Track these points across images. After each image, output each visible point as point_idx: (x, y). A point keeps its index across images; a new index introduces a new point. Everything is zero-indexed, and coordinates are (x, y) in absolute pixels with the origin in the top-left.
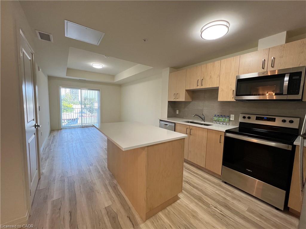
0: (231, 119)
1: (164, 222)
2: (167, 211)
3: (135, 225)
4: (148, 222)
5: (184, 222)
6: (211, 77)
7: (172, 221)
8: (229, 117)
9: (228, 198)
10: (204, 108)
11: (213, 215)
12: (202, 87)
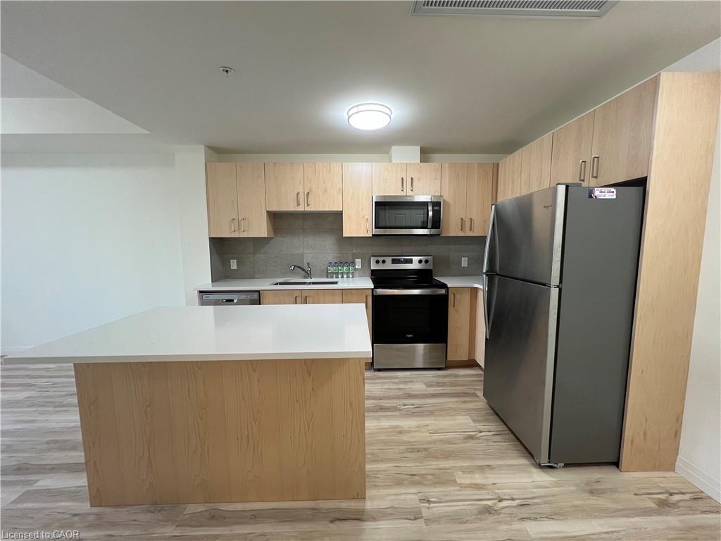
0: (357, 267)
1: (385, 471)
2: (369, 456)
3: (358, 517)
4: (370, 493)
5: (402, 448)
6: (325, 190)
7: (390, 460)
8: (353, 263)
9: (402, 386)
10: (305, 252)
11: (412, 414)
12: (308, 209)
